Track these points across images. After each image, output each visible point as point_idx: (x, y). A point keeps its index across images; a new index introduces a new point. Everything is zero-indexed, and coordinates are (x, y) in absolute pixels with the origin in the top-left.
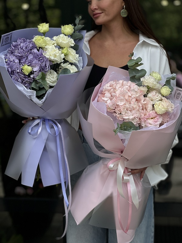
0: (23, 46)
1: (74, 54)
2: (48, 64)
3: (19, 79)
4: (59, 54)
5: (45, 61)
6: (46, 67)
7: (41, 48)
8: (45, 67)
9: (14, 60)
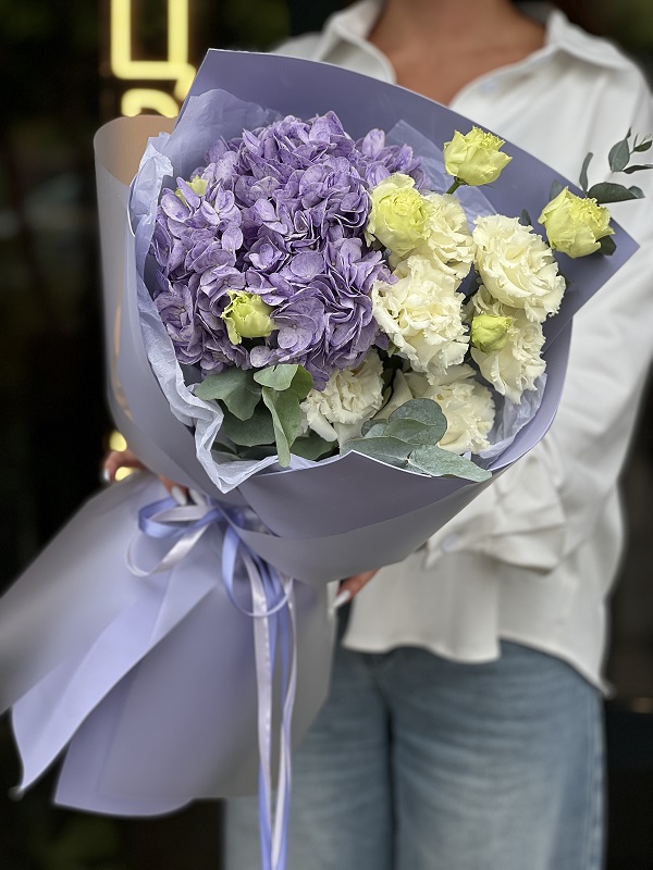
0: (311, 190)
1: (525, 356)
4: (439, 339)
6: (348, 353)
7: (387, 255)
8: (340, 349)
9: (223, 224)
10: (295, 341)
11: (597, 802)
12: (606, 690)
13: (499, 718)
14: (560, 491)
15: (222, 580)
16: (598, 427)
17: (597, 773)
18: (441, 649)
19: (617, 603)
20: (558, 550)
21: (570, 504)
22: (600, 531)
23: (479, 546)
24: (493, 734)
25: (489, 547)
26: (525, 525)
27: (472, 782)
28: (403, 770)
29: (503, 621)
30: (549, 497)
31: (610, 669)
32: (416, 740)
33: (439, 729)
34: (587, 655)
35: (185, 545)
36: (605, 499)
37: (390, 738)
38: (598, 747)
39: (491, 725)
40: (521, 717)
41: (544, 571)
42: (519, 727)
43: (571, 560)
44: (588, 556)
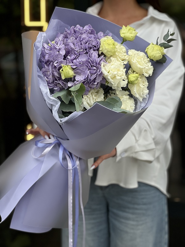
0: (84, 39)
1: (143, 87)
2: (98, 80)
3: (51, 75)
4: (119, 78)
5: (97, 74)
6: (95, 82)
7: (105, 56)
8: (92, 81)
9: (60, 49)
10: (80, 78)
11: (166, 227)
12: (168, 196)
13: (138, 204)
14: (154, 139)
15: (59, 160)
16: (164, 121)
17: (166, 219)
18: (122, 185)
19: (170, 171)
20: (154, 156)
21: (157, 143)
22: (165, 150)
23: (131, 155)
24: (136, 209)
25: (134, 155)
26: (144, 149)
27: (131, 222)
28: (112, 220)
29: (139, 177)
30: (151, 141)
31: (169, 189)
32: (115, 211)
33: (122, 208)
34: (163, 186)
35: (48, 149)
36: (167, 141)
37: (108, 210)
38: (166, 212)
39: (136, 206)
40: (145, 204)
41: (150, 162)
42: (144, 207)
43: (158, 159)
44: (162, 158)
